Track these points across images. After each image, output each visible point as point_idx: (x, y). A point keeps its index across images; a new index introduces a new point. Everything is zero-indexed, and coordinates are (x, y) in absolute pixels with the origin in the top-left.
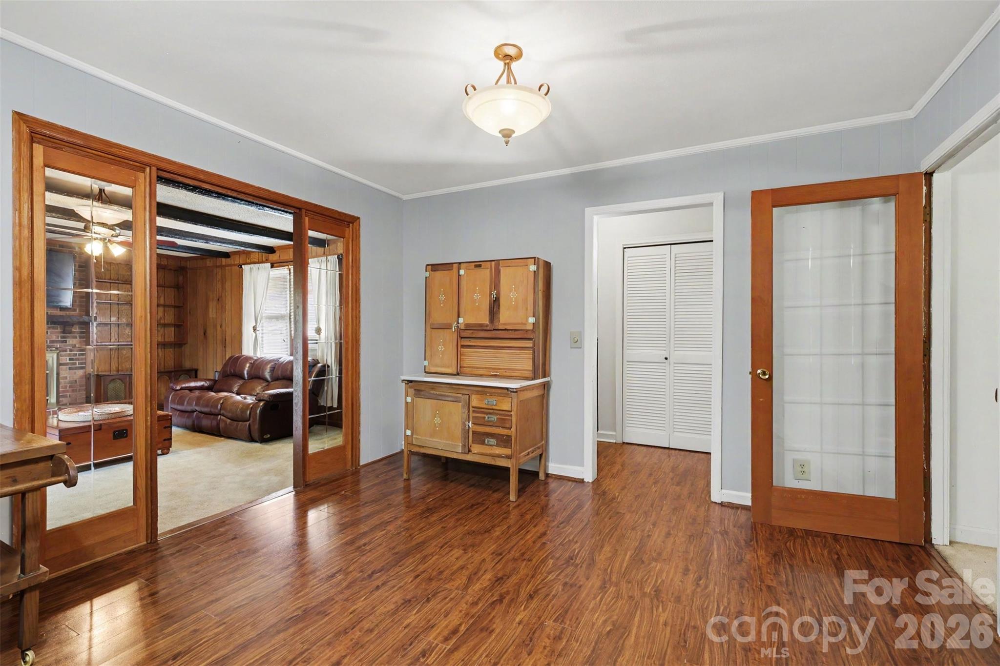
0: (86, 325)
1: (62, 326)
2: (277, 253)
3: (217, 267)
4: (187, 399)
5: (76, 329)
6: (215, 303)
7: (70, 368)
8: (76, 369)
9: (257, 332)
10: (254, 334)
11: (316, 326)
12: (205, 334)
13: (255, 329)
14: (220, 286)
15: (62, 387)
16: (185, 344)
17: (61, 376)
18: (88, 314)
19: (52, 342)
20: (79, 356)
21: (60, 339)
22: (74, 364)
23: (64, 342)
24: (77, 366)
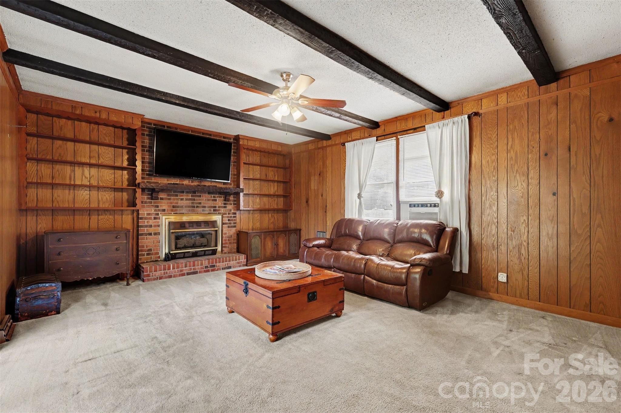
0: (237, 195)
1: (224, 196)
2: (382, 128)
3: (319, 148)
4: (324, 256)
5: (232, 198)
6: (317, 177)
7: (228, 226)
8: (231, 227)
9: (362, 199)
10: (358, 200)
11: (436, 190)
12: (307, 202)
13: (359, 196)
14: (321, 163)
15: (224, 240)
16: (291, 210)
17: (224, 232)
18: (238, 186)
19: (219, 207)
20: (233, 218)
21: (223, 205)
22: (230, 223)
23: (225, 207)
24: (232, 225)
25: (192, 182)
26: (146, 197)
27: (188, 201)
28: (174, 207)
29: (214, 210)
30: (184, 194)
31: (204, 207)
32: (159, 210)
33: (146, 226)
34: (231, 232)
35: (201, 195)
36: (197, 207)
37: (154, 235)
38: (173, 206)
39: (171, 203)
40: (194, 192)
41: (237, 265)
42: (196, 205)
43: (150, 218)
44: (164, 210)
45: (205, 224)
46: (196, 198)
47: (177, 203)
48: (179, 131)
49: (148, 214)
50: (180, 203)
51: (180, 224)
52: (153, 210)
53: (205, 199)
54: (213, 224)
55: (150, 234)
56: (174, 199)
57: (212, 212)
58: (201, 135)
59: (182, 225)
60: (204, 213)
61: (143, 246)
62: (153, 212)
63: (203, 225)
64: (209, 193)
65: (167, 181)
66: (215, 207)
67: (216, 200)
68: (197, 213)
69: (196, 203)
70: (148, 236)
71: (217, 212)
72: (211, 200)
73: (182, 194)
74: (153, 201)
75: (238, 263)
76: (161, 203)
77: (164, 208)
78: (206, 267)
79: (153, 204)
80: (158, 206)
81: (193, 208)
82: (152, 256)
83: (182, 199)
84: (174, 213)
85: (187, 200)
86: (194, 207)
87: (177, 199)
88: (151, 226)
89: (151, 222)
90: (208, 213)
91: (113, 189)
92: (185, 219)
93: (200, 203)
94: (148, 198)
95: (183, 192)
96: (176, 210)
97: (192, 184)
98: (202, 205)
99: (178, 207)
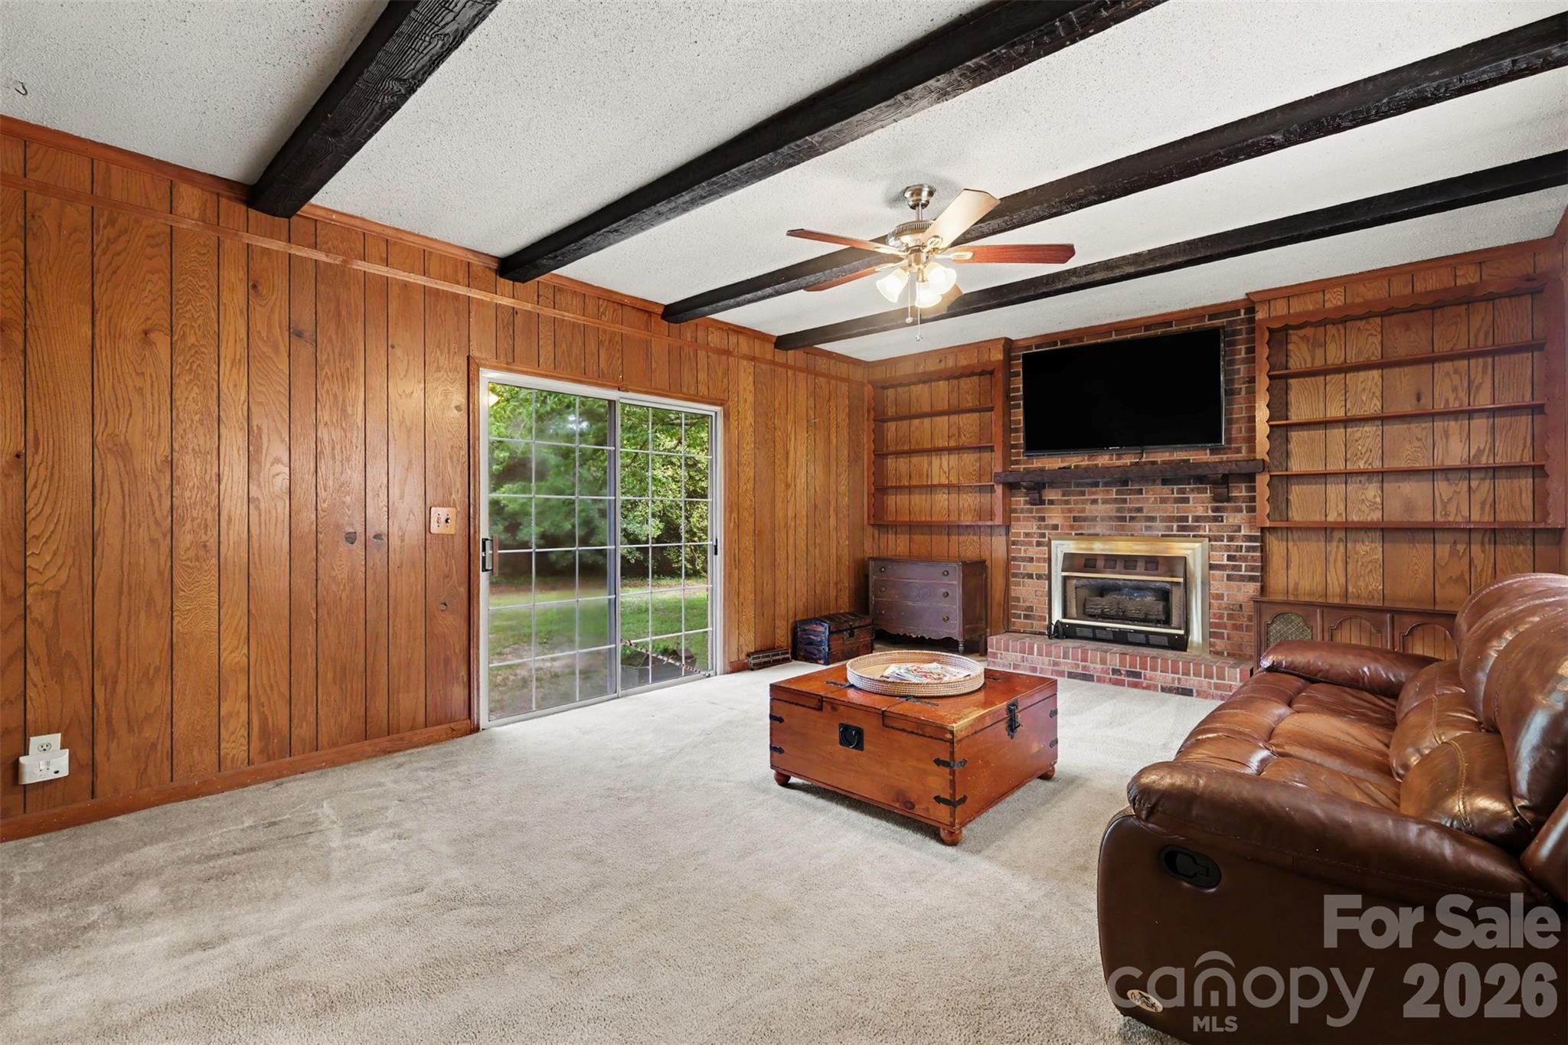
1: (1212, 486)
7: (1229, 576)
8: (1240, 580)
15: (1214, 614)
17: (1212, 591)
19: (1197, 519)
20: (1247, 551)
21: (1210, 513)
22: (1235, 568)
23: (1215, 519)
24: (1242, 573)
25: (1119, 457)
26: (1022, 499)
27: (1108, 506)
28: (1075, 519)
29: (1181, 528)
30: (1101, 488)
31: (1152, 519)
32: (1046, 527)
33: (1023, 559)
34: (1238, 594)
35: (1142, 490)
36: (1132, 519)
37: (1037, 579)
38: (1074, 517)
39: (1070, 511)
40: (1125, 483)
41: (1213, 691)
42: (1128, 515)
43: (1030, 544)
44: (1055, 527)
45: (1149, 566)
46: (1128, 497)
47: (1083, 510)
48: (1086, 342)
49: (1027, 535)
50: (1090, 510)
51: (1086, 560)
52: (1035, 527)
53: (1152, 499)
54: (1171, 564)
55: (1030, 576)
56: (1076, 502)
57: (1175, 533)
58: (1142, 333)
59: (1089, 562)
60: (1150, 536)
61: (1018, 599)
62: (1034, 530)
63: (1141, 565)
64: (1165, 482)
65: (1062, 462)
66: (1186, 519)
67: (1186, 500)
68: (1132, 535)
69: (1130, 510)
70: (1026, 580)
71: (1192, 534)
72: (1172, 501)
73: (1094, 489)
74: (1034, 507)
75: (1217, 687)
76: (1051, 511)
77: (1055, 522)
78: (1115, 671)
79: (1034, 515)
80: (1044, 517)
81: (1122, 522)
82: (1034, 622)
83: (1094, 501)
84: (1076, 534)
85: (1105, 502)
86: (1123, 519)
87: (1084, 502)
88: (1031, 560)
89: (1033, 551)
90: (1163, 536)
91: (978, 489)
92: (1098, 548)
93: (1140, 510)
94: (1026, 502)
95: (1096, 485)
96: (1081, 527)
97: (1119, 463)
98: (1144, 514)
99: (1085, 519)
